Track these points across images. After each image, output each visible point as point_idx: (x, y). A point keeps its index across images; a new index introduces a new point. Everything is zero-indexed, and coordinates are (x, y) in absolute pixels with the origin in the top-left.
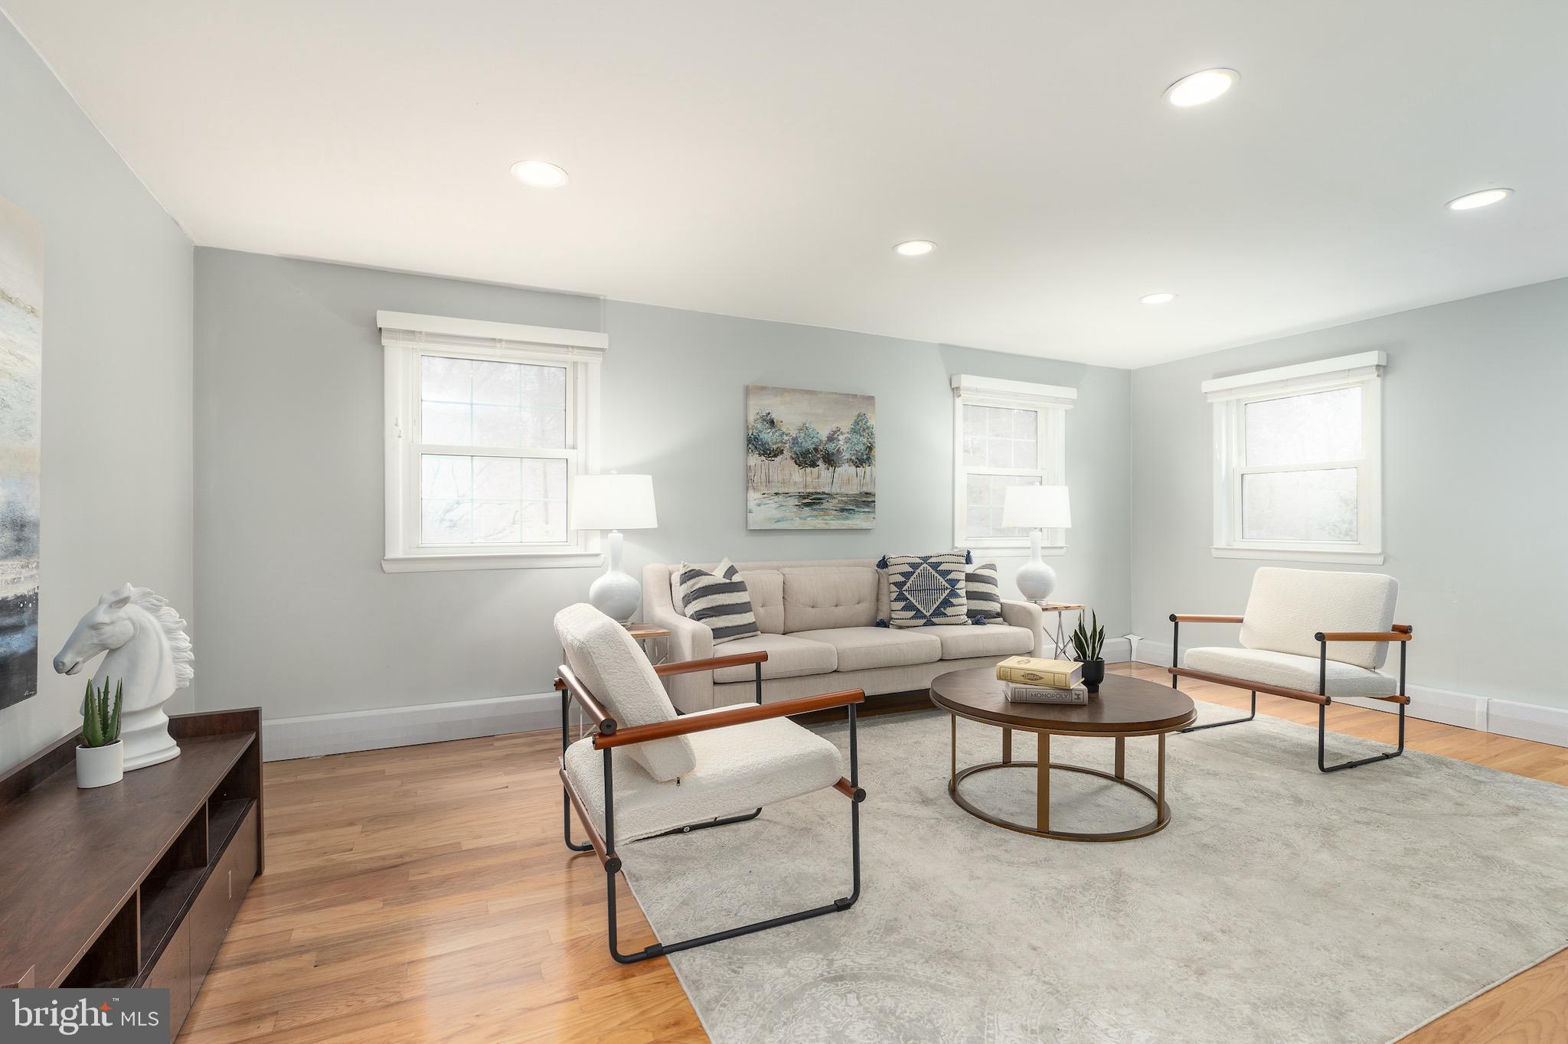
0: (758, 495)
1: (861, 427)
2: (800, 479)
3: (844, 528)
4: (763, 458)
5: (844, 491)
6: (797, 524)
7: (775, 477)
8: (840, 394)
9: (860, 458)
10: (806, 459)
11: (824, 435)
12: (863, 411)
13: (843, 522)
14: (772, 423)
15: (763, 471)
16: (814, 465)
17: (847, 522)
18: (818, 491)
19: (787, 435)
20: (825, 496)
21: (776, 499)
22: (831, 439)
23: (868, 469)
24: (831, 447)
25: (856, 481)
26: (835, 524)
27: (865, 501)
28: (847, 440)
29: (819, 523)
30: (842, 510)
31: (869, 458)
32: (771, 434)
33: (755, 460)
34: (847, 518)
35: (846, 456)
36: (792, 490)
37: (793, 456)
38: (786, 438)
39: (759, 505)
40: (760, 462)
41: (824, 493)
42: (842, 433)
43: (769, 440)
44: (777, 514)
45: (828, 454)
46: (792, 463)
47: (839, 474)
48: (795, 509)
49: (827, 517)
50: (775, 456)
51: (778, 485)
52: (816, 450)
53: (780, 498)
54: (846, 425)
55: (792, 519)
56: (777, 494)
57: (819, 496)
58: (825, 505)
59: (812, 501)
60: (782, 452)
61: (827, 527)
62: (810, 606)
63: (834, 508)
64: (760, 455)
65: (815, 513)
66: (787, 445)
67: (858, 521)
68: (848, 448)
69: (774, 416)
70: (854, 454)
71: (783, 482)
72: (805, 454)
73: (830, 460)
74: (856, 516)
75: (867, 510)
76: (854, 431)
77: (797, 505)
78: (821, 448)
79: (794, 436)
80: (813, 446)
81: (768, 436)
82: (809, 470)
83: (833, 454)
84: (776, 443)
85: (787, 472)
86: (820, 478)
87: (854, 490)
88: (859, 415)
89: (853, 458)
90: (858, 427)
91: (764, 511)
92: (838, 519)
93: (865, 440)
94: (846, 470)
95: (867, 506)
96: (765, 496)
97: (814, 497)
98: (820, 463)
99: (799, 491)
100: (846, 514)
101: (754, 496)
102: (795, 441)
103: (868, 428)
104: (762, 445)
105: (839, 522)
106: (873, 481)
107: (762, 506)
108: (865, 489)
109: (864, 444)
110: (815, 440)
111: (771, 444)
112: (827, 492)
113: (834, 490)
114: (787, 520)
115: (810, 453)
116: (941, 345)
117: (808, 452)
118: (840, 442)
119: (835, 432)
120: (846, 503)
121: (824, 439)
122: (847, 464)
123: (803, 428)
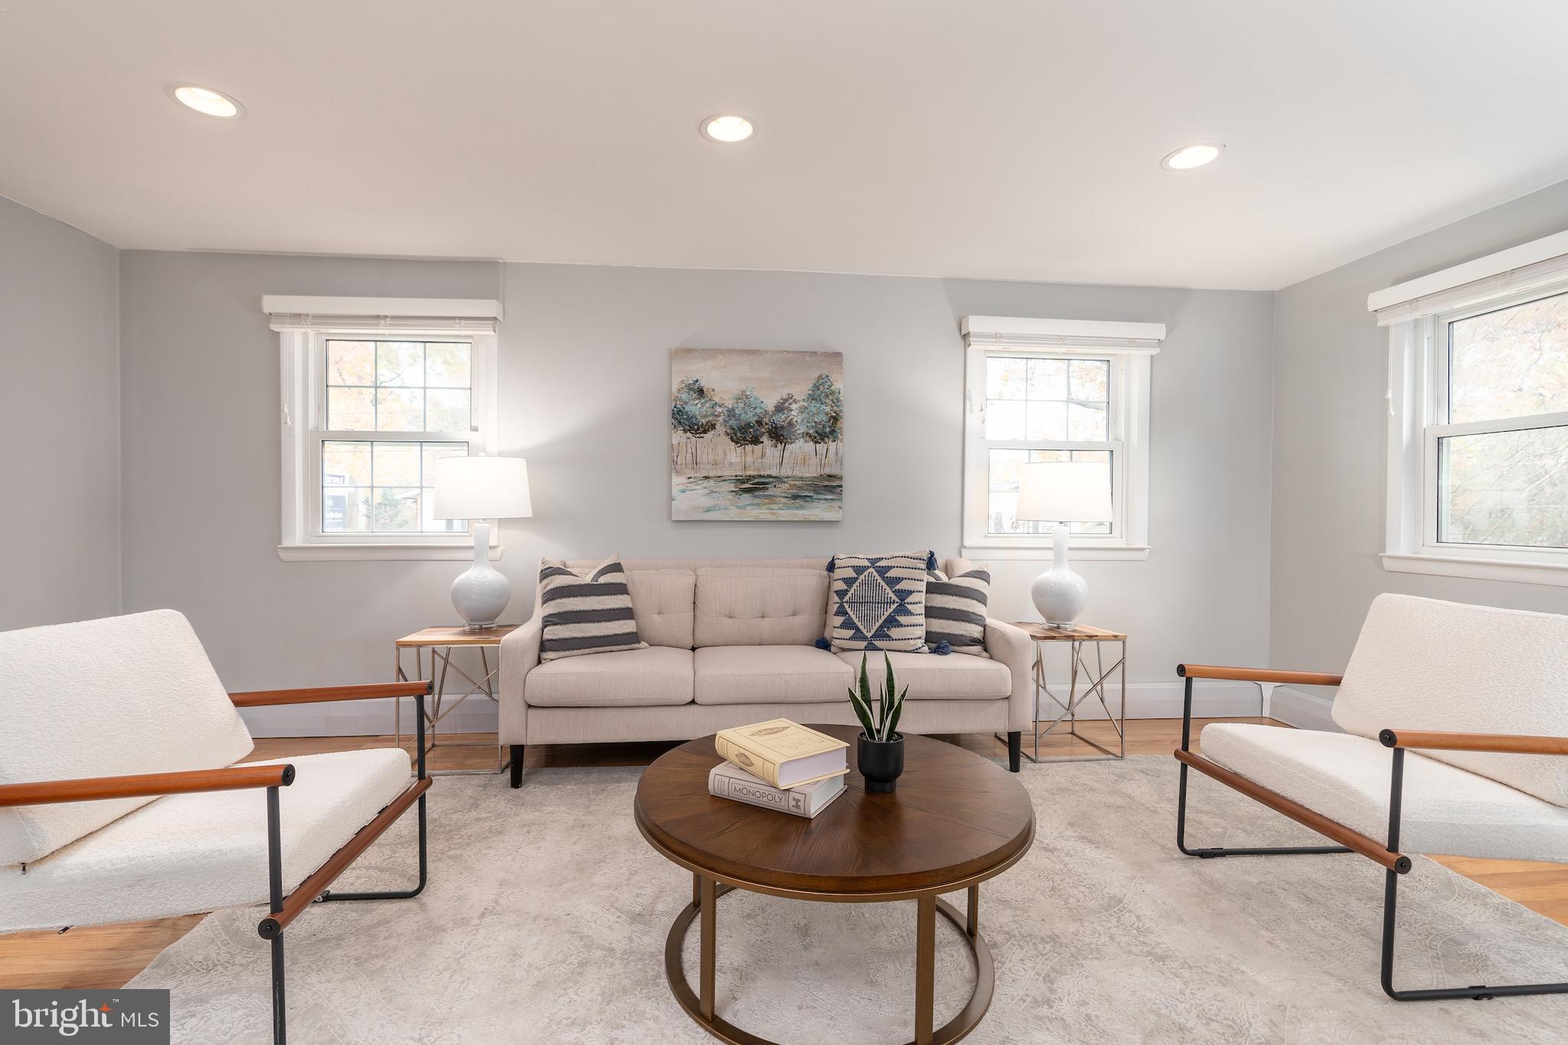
0: (682, 479)
1: (822, 391)
2: (736, 459)
3: (797, 519)
4: (689, 434)
5: (798, 473)
6: (733, 514)
7: (704, 457)
8: (794, 352)
9: (820, 431)
10: (745, 434)
11: (770, 404)
12: (825, 372)
13: (796, 512)
14: (701, 392)
15: (689, 450)
16: (756, 441)
17: (801, 512)
18: (762, 473)
19: (720, 406)
20: (771, 480)
21: (705, 483)
22: (780, 408)
23: (832, 446)
24: (780, 419)
25: (814, 460)
26: (785, 514)
27: (829, 486)
28: (803, 410)
29: (763, 513)
30: (795, 497)
31: (833, 432)
32: (699, 405)
33: (679, 437)
34: (801, 507)
35: (801, 429)
36: (727, 473)
37: (729, 431)
38: (719, 410)
39: (683, 491)
40: (685, 440)
41: (770, 476)
42: (795, 401)
43: (697, 413)
44: (707, 502)
45: (776, 428)
46: (727, 440)
47: (791, 452)
48: (730, 496)
49: (773, 506)
50: (705, 432)
51: (708, 466)
52: (759, 423)
53: (712, 483)
54: (801, 391)
55: (726, 509)
56: (706, 478)
57: (763, 480)
58: (771, 491)
59: (754, 486)
60: (713, 427)
61: (773, 518)
62: (725, 616)
63: (783, 495)
64: (685, 431)
65: (758, 501)
66: (721, 419)
67: (817, 511)
68: (803, 420)
69: (703, 383)
70: (812, 427)
71: (715, 464)
72: (745, 428)
73: (779, 435)
74: (815, 504)
75: (830, 497)
76: (812, 398)
77: (733, 492)
78: (766, 420)
79: (730, 406)
80: (756, 418)
81: (696, 408)
82: (749, 448)
83: (782, 427)
84: (705, 416)
85: (720, 451)
86: (766, 458)
87: (812, 471)
88: (820, 378)
89: (811, 431)
90: (818, 392)
91: (691, 498)
92: (789, 508)
93: (828, 409)
94: (800, 447)
95: (831, 491)
96: (691, 480)
97: (756, 481)
98: (765, 439)
99: (738, 474)
100: (799, 502)
101: (677, 480)
102: (731, 413)
103: (833, 393)
104: (689, 418)
105: (791, 511)
106: (839, 461)
107: (687, 493)
108: (828, 471)
109: (826, 414)
110: (758, 411)
111: (699, 417)
112: (774, 474)
113: (785, 472)
114: (719, 509)
115: (751, 427)
116: (947, 281)
117: (748, 425)
118: (793, 413)
119: (786, 400)
120: (800, 488)
121: (771, 408)
122: (802, 440)
123: (743, 397)
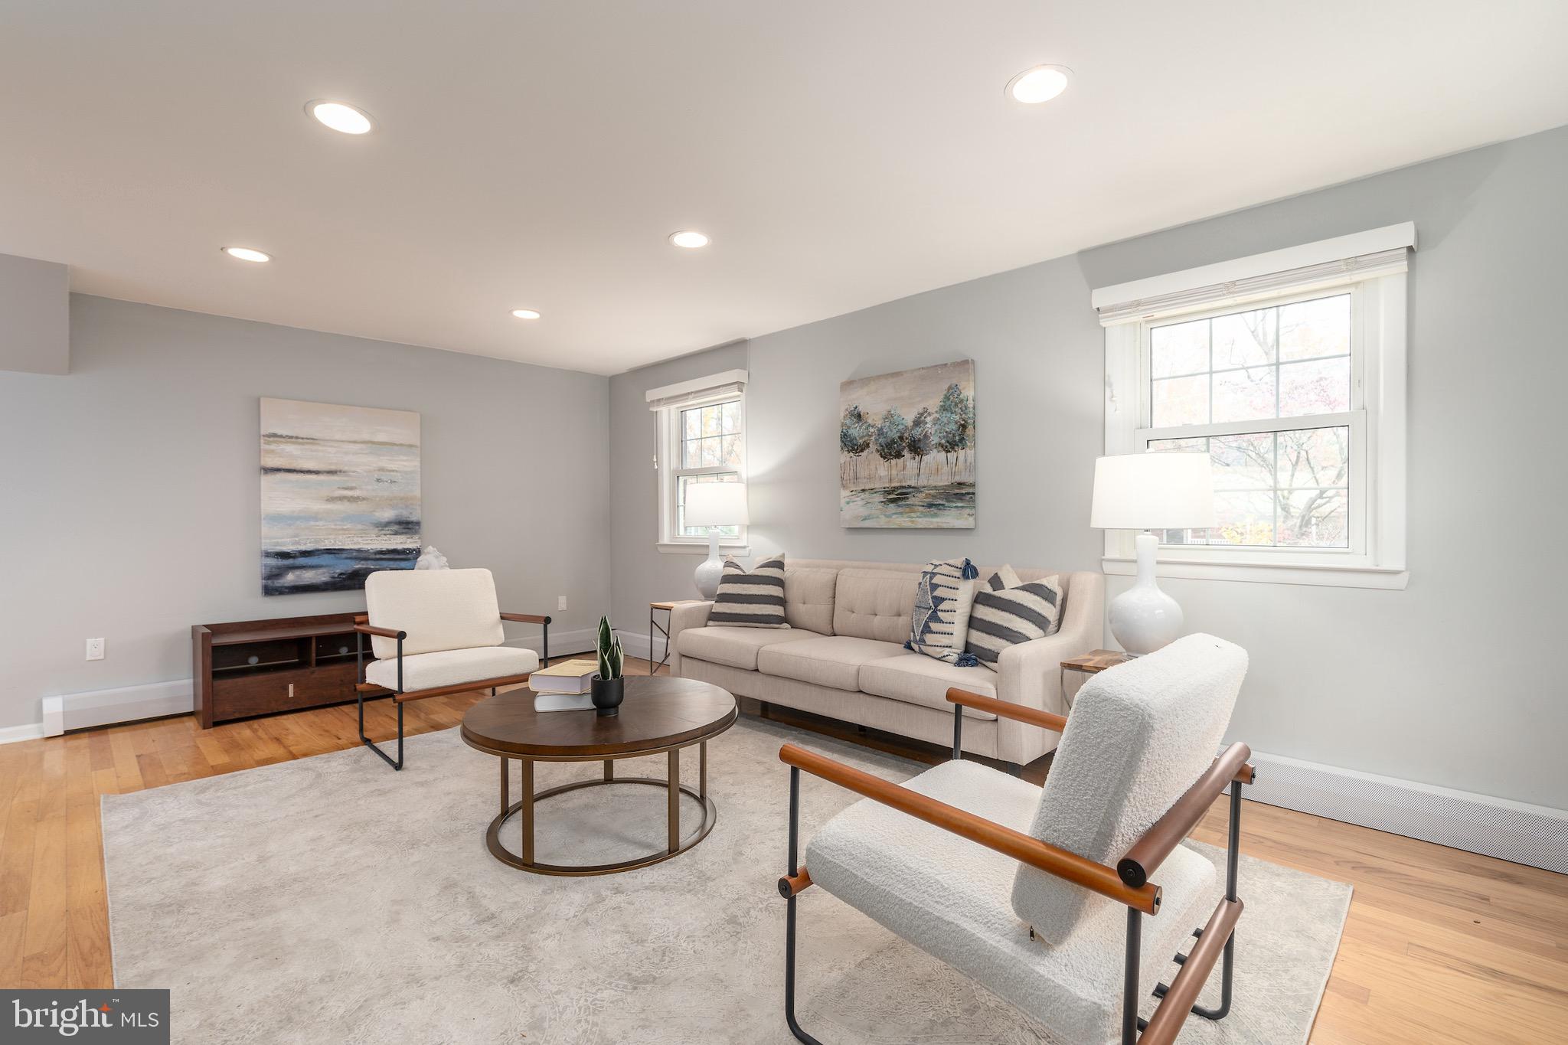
0: (847, 493)
1: (952, 401)
2: (883, 472)
3: (931, 527)
4: (851, 454)
5: (932, 483)
6: (882, 522)
7: (863, 473)
8: (928, 368)
9: (950, 441)
10: (891, 450)
11: (909, 419)
12: (954, 382)
13: (931, 520)
14: (859, 416)
15: (852, 468)
16: (899, 455)
17: (935, 520)
18: (904, 484)
19: (872, 427)
20: (911, 490)
21: (863, 495)
22: (917, 423)
23: (961, 453)
24: (917, 433)
25: (946, 469)
26: (922, 522)
27: (961, 493)
28: (936, 421)
29: (903, 521)
30: (930, 506)
31: (962, 440)
32: (858, 429)
33: (846, 457)
34: (935, 515)
35: (934, 440)
36: (878, 485)
37: (879, 448)
38: (872, 430)
39: (848, 503)
40: (848, 459)
41: (910, 487)
42: (929, 414)
43: (857, 435)
44: (864, 512)
45: (914, 441)
46: (878, 456)
47: (927, 463)
48: (880, 506)
49: (913, 515)
50: (862, 451)
51: (865, 481)
52: (901, 438)
53: (867, 495)
54: (934, 403)
55: (878, 517)
56: (863, 490)
57: (904, 491)
58: (911, 500)
59: (897, 496)
60: (868, 446)
61: (913, 526)
63: (920, 503)
64: (849, 451)
65: (900, 510)
66: (873, 438)
67: (951, 518)
68: (936, 431)
69: (861, 409)
70: (944, 437)
71: (870, 478)
72: (890, 444)
73: (917, 448)
74: (946, 512)
75: (960, 504)
76: (944, 409)
77: (882, 502)
78: (906, 435)
79: (879, 426)
80: (899, 435)
81: (856, 431)
82: (894, 462)
83: (919, 440)
84: (863, 437)
85: (873, 467)
86: (907, 470)
87: (944, 480)
88: (950, 388)
89: (943, 441)
90: (949, 403)
91: (855, 509)
92: (925, 516)
93: (957, 417)
94: (935, 457)
95: (961, 499)
96: (853, 493)
97: (899, 491)
98: (906, 452)
99: (884, 486)
100: (934, 510)
101: (845, 493)
102: (880, 432)
103: (961, 401)
104: (851, 441)
105: (927, 519)
106: (972, 468)
107: (851, 504)
108: (958, 479)
109: (956, 423)
110: (900, 427)
111: (858, 438)
112: (913, 485)
113: (922, 481)
114: (873, 518)
115: (895, 443)
116: (1082, 253)
117: (893, 442)
118: (928, 425)
119: (922, 414)
120: (934, 496)
121: (910, 424)
122: (935, 450)
123: (889, 417)
